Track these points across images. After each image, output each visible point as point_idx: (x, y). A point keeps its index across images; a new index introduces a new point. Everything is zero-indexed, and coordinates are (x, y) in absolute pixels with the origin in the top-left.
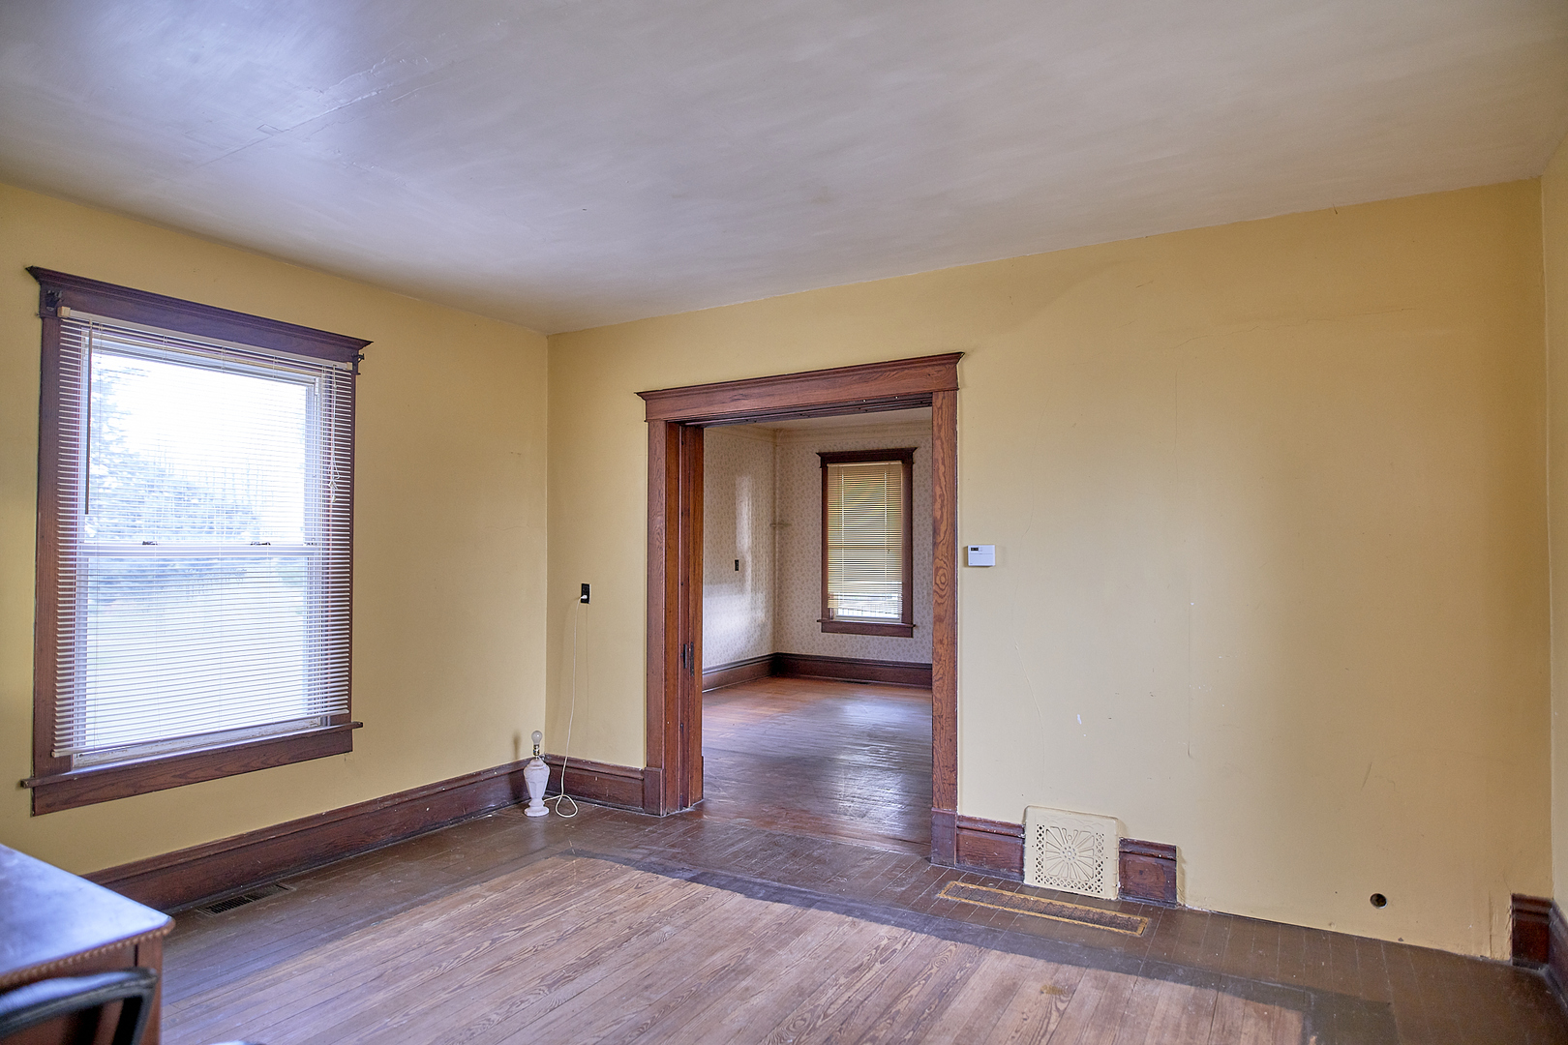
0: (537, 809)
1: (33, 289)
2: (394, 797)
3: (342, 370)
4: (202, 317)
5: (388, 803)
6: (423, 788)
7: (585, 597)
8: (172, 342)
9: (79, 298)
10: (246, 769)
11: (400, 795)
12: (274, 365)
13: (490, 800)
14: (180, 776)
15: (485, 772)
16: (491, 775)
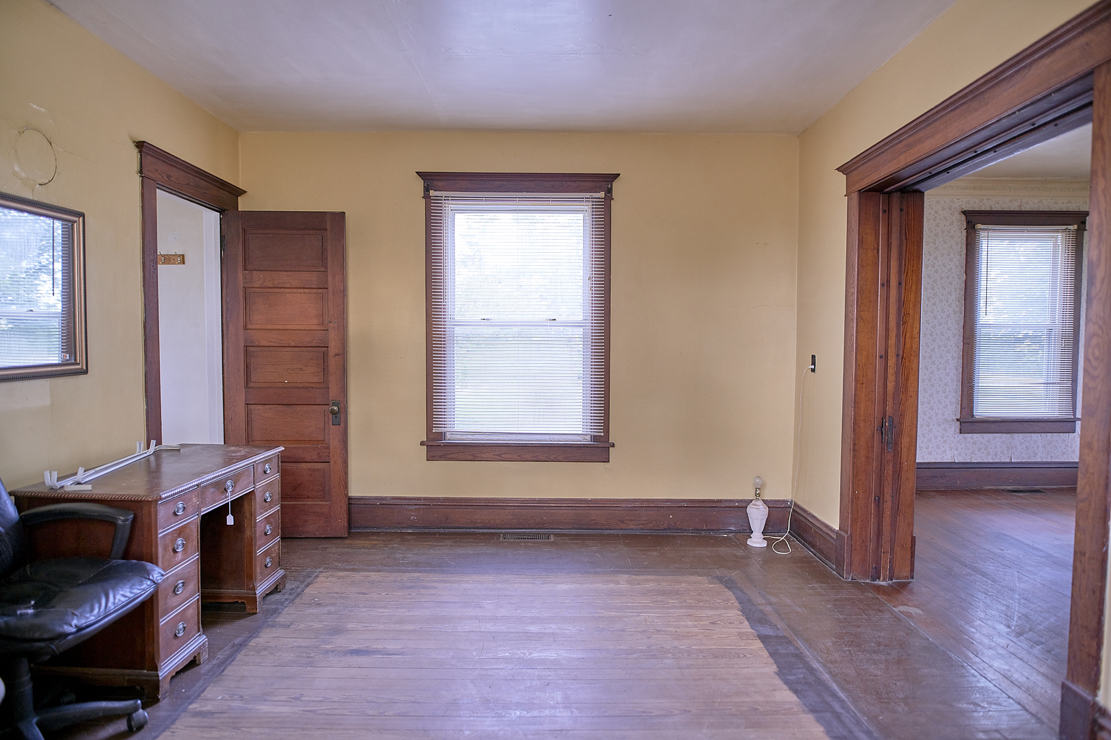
0: (757, 541)
1: (420, 184)
2: (644, 501)
3: (599, 198)
4: (507, 181)
5: (637, 505)
6: (668, 501)
7: (813, 367)
8: (488, 199)
9: (441, 184)
10: (534, 459)
11: (648, 501)
12: (550, 203)
13: (731, 524)
14: (498, 455)
15: (726, 501)
16: (731, 505)
